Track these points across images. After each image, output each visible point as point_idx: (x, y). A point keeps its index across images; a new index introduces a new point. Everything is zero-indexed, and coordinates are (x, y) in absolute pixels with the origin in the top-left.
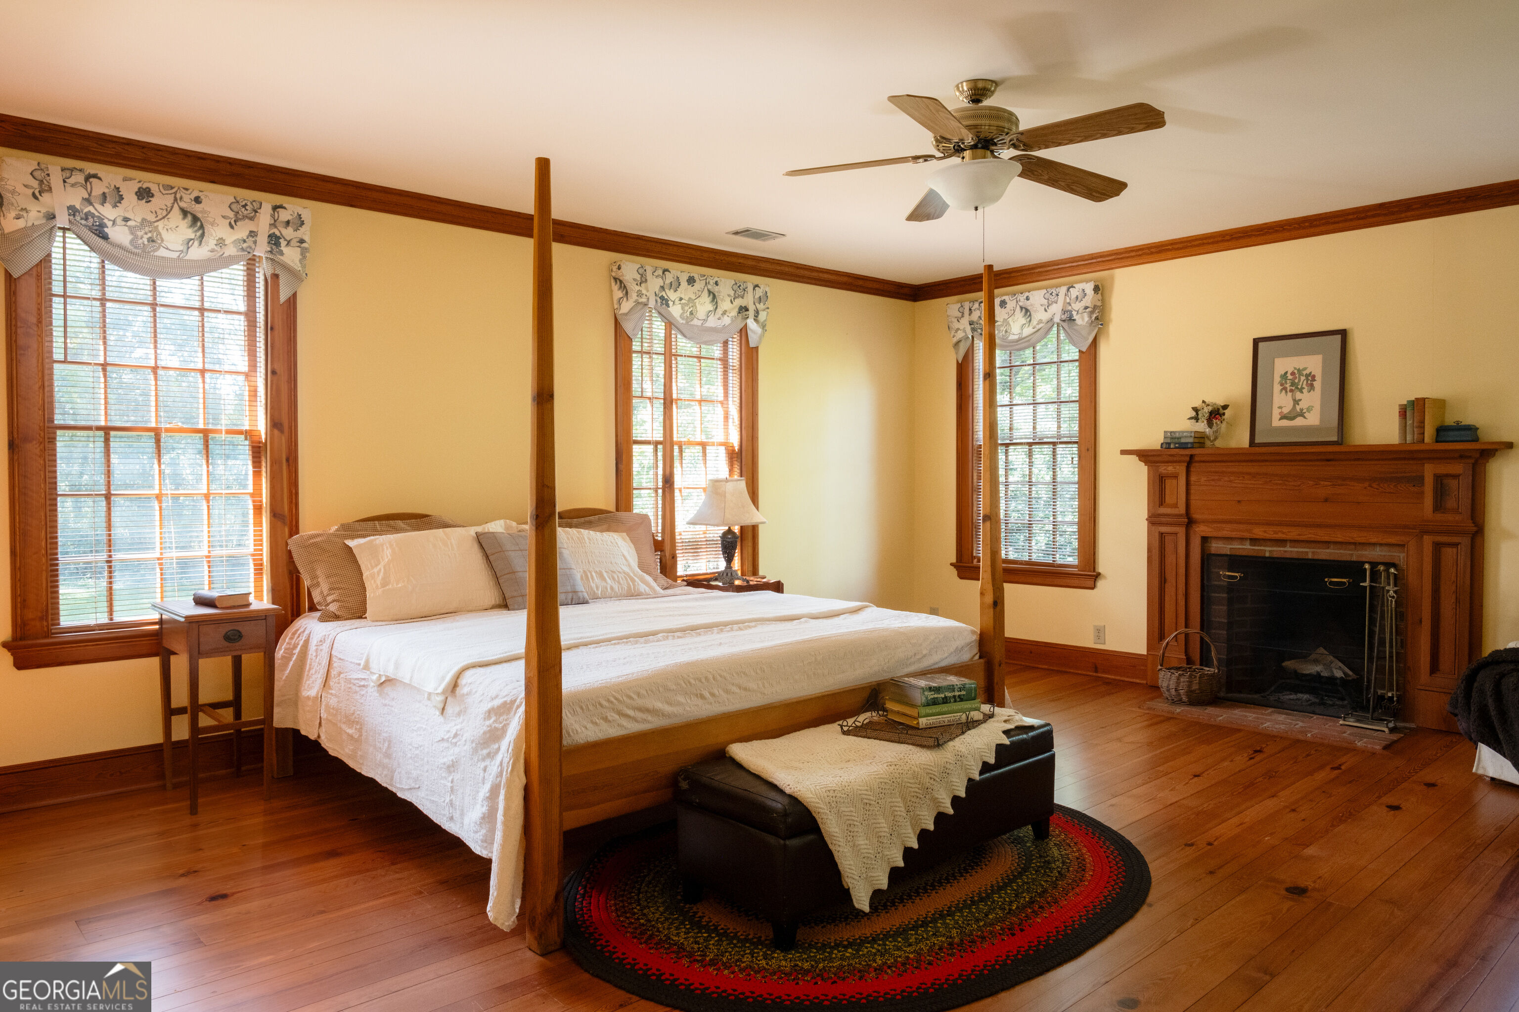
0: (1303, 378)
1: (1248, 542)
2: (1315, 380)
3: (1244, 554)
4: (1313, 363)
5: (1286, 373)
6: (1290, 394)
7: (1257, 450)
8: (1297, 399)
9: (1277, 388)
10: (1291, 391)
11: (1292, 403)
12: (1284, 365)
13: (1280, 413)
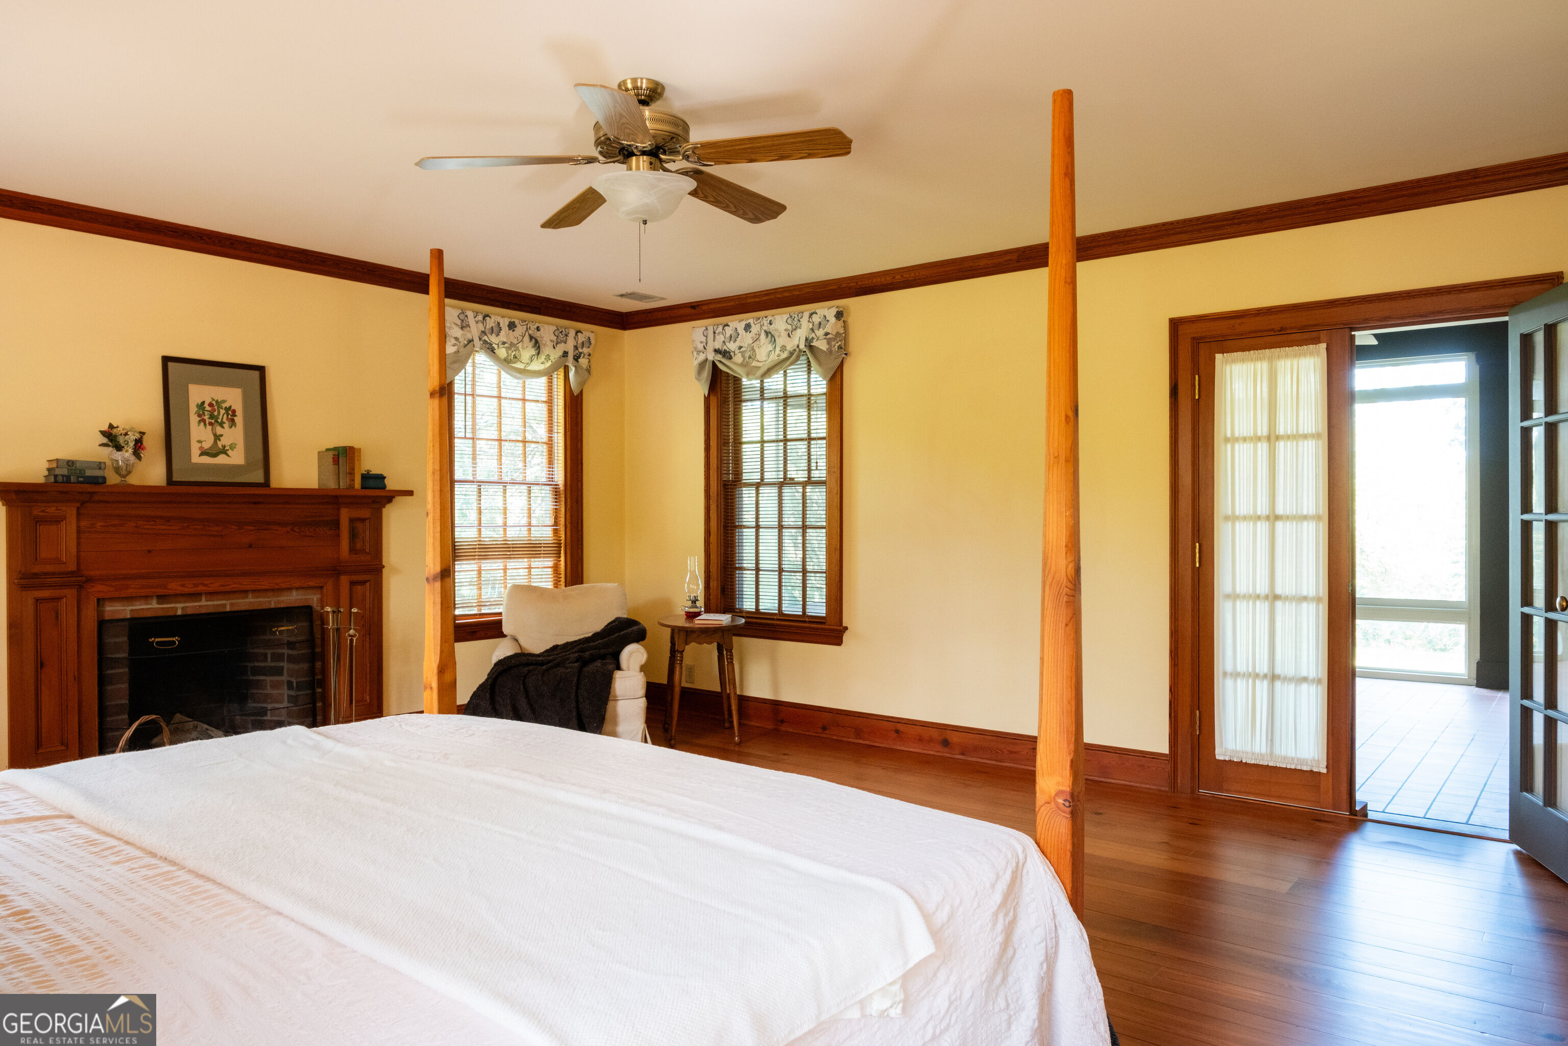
0: (222, 412)
1: (154, 601)
2: (236, 416)
3: (149, 614)
4: (233, 397)
5: (203, 403)
6: (209, 428)
7: (174, 489)
8: (218, 434)
9: (194, 419)
10: (211, 424)
11: (212, 438)
12: (199, 394)
13: (201, 448)
